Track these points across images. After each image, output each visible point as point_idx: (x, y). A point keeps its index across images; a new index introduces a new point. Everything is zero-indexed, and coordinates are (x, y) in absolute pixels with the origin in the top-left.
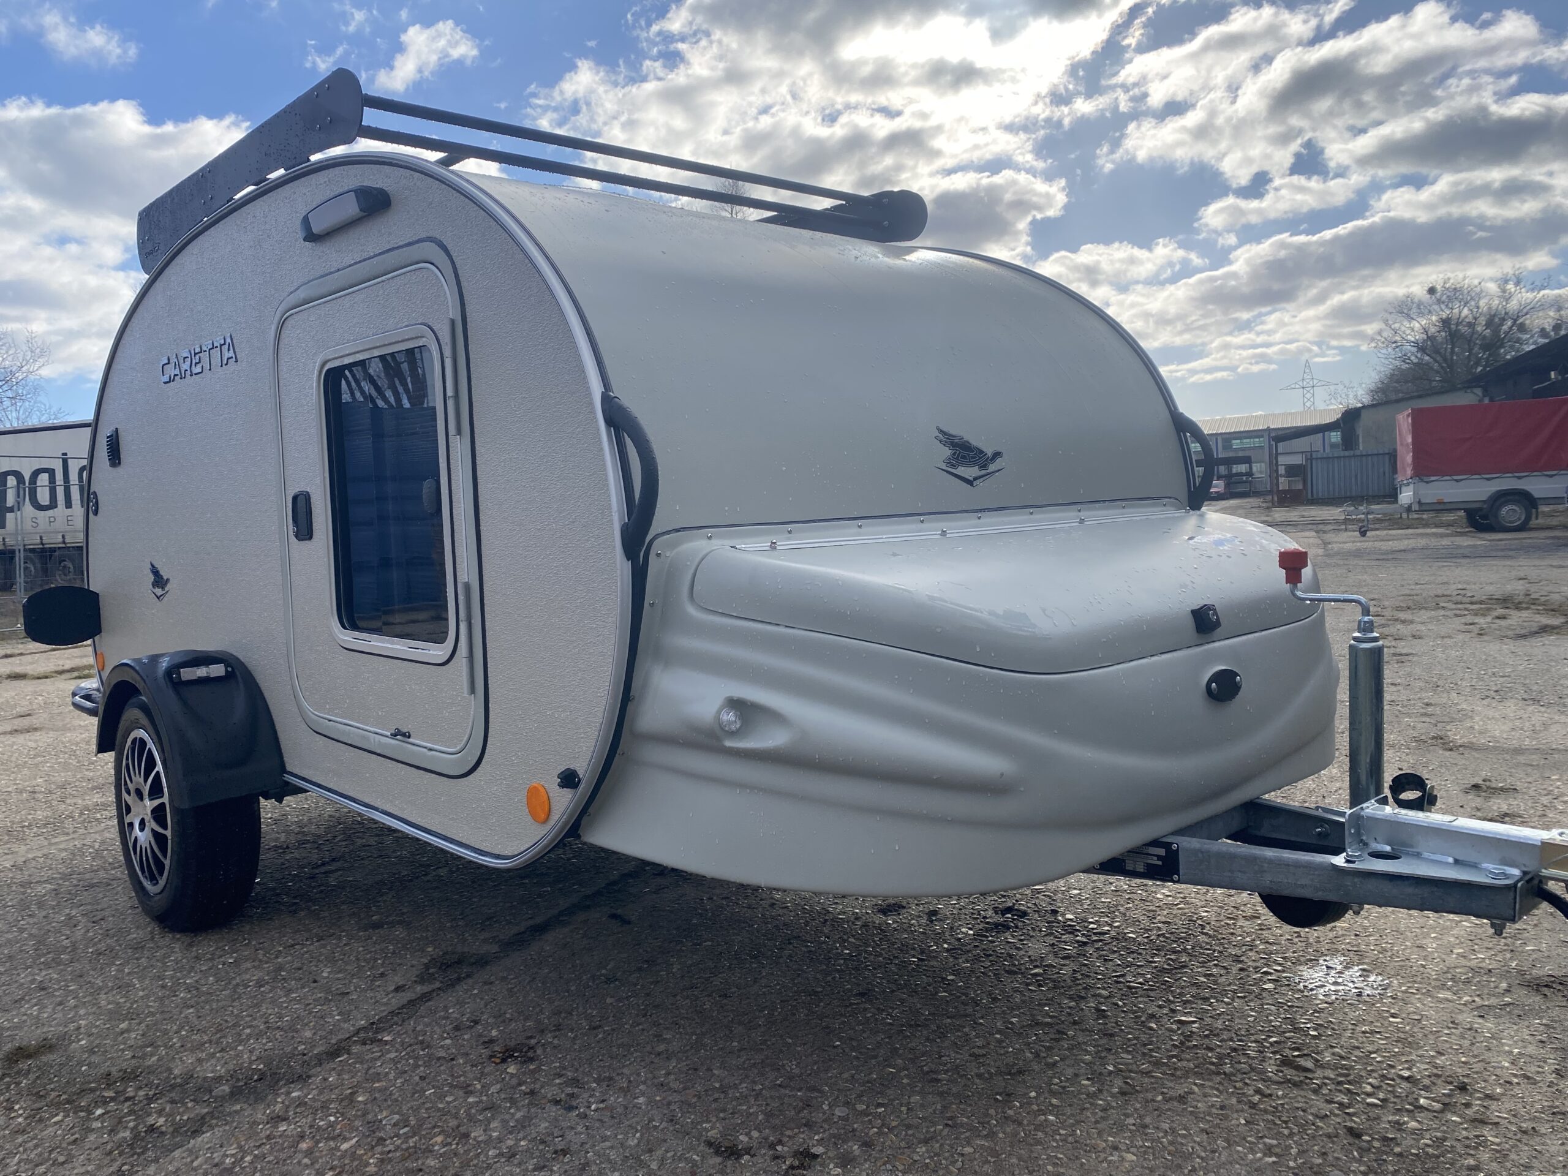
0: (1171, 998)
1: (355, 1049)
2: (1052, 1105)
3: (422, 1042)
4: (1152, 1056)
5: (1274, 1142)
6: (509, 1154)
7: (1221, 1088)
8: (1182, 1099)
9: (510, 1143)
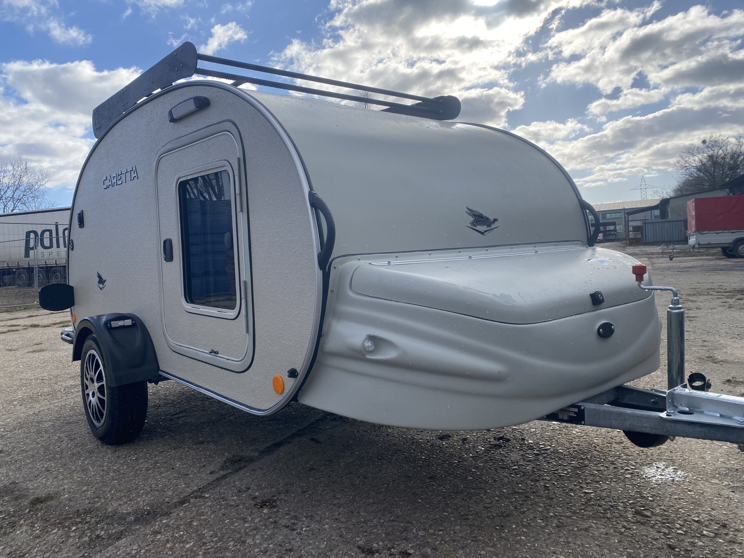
0: (581, 481)
1: (192, 500)
2: (523, 531)
3: (223, 498)
4: (572, 509)
5: (632, 551)
6: (264, 551)
7: (606, 525)
8: (586, 530)
9: (265, 546)
